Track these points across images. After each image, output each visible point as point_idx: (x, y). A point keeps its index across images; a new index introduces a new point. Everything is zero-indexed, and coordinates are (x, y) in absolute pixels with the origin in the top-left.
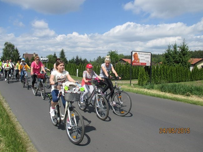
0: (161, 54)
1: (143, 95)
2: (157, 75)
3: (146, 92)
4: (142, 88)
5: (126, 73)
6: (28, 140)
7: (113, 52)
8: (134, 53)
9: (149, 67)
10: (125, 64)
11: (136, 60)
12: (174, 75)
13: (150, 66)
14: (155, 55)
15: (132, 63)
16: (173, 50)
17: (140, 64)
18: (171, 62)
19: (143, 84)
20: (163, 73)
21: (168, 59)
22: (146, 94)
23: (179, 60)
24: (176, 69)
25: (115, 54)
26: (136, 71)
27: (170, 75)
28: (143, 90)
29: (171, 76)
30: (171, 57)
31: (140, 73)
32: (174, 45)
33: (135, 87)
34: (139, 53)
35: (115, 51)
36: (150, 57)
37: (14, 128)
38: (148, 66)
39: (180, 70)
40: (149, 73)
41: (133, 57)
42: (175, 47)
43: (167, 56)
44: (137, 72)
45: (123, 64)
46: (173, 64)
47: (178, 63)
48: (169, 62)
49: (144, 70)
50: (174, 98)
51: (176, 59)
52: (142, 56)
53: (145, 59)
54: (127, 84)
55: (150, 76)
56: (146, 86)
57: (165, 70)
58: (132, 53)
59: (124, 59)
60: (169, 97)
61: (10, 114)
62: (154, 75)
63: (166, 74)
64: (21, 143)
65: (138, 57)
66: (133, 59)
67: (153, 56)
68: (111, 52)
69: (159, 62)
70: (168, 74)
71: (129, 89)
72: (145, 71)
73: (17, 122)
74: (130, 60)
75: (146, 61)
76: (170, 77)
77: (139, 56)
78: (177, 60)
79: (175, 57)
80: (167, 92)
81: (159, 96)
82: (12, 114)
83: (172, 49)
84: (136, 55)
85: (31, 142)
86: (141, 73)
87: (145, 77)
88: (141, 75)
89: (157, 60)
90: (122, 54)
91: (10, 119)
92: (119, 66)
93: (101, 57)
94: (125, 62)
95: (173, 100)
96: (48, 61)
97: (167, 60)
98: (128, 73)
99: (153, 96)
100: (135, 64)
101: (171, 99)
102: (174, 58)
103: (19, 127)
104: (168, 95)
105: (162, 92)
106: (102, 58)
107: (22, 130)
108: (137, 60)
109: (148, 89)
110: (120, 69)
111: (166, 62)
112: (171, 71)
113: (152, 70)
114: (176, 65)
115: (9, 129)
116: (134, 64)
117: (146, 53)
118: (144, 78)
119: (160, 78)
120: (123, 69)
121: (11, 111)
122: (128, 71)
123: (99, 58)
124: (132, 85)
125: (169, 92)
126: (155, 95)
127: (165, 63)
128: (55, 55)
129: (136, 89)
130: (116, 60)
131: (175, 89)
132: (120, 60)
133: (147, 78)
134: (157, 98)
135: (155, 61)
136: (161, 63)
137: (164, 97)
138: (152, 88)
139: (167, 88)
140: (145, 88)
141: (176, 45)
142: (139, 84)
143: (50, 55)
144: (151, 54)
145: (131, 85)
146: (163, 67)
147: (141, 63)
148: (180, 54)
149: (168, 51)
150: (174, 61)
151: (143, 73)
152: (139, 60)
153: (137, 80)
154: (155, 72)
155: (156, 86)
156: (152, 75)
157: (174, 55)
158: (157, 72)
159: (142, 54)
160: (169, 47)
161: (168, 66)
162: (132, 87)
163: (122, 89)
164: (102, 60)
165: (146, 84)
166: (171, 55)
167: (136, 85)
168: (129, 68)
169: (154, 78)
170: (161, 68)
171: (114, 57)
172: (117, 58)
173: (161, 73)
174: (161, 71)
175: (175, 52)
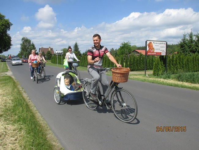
0: (176, 44)
1: (160, 85)
2: (173, 65)
3: (163, 82)
4: (158, 78)
5: (140, 64)
6: (47, 127)
7: (126, 44)
8: (148, 42)
10: (138, 55)
11: (151, 50)
13: (166, 56)
16: (189, 39)
17: (154, 53)
18: (187, 51)
19: (159, 74)
20: (179, 63)
21: (183, 48)
23: (196, 49)
24: (193, 59)
25: (128, 46)
26: (151, 61)
28: (159, 80)
29: (187, 66)
30: (186, 46)
31: (154, 63)
32: (189, 34)
33: (150, 77)
34: (154, 42)
35: (128, 43)
36: (165, 46)
37: (33, 116)
38: (163, 56)
39: (197, 59)
40: (165, 63)
41: (148, 47)
42: (191, 36)
43: (182, 46)
44: (151, 63)
45: (136, 55)
46: (189, 53)
47: (194, 52)
48: (184, 52)
49: (159, 60)
50: (194, 86)
52: (157, 46)
53: (160, 49)
54: (141, 74)
55: (165, 66)
56: (162, 76)
57: (181, 60)
58: (146, 42)
59: (137, 50)
60: (187, 86)
61: (29, 104)
62: (169, 64)
63: (182, 64)
64: (41, 131)
65: (152, 46)
66: (148, 49)
67: (168, 46)
68: (123, 43)
69: (173, 52)
70: (184, 63)
71: (145, 79)
72: (161, 61)
73: (36, 110)
74: (145, 51)
75: (161, 50)
77: (154, 45)
78: (193, 49)
79: (191, 46)
80: (184, 81)
81: (176, 86)
82: (31, 104)
83: (187, 38)
84: (151, 44)
85: (51, 129)
86: (157, 63)
87: (160, 66)
88: (156, 65)
89: (171, 50)
90: (135, 46)
91: (29, 108)
92: (133, 57)
93: (113, 49)
94: (139, 53)
95: (192, 89)
96: (63, 54)
98: (142, 64)
99: (171, 85)
100: (150, 53)
101: (190, 88)
102: (190, 48)
103: (38, 115)
104: (186, 84)
105: (179, 81)
106: (115, 50)
107: (42, 119)
109: (164, 78)
110: (134, 60)
111: (181, 52)
112: (188, 60)
113: (168, 60)
114: (192, 55)
115: (29, 117)
116: (148, 53)
117: (161, 42)
118: (160, 68)
119: (176, 68)
120: (137, 60)
121: (29, 100)
122: (142, 62)
123: (112, 50)
124: (147, 75)
125: (187, 81)
126: (173, 85)
129: (152, 79)
130: (129, 51)
131: (194, 78)
132: (133, 52)
133: (162, 67)
135: (169, 51)
136: (176, 53)
137: (183, 87)
138: (169, 78)
140: (161, 78)
141: (192, 34)
142: (154, 74)
143: (64, 49)
144: (167, 43)
145: (145, 75)
146: (179, 57)
147: (156, 53)
148: (196, 43)
149: (184, 40)
150: (190, 51)
152: (154, 49)
153: (151, 70)
154: (170, 61)
155: (173, 76)
157: (189, 44)
158: (173, 61)
159: (157, 43)
160: (185, 36)
161: (184, 55)
162: (146, 77)
163: (138, 79)
164: (115, 53)
165: (162, 74)
166: (187, 44)
167: (151, 75)
168: (143, 59)
169: (170, 68)
170: (176, 57)
171: (127, 49)
172: (130, 49)
173: (176, 63)
174: (176, 60)
175: (191, 41)
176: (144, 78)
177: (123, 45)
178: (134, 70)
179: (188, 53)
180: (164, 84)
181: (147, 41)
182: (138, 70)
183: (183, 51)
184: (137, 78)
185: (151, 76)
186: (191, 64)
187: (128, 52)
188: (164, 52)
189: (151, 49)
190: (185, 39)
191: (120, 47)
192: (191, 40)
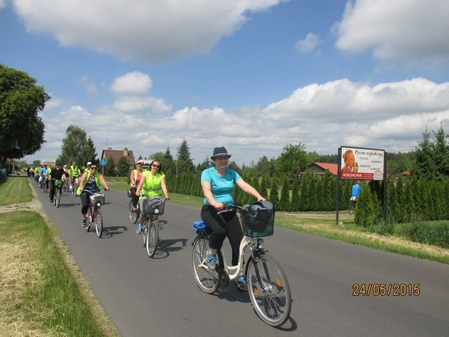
0: (407, 152)
1: (370, 249)
2: (399, 201)
3: (377, 241)
4: (365, 231)
5: (325, 196)
7: (294, 148)
8: (344, 151)
9: (380, 183)
10: (321, 175)
11: (351, 167)
12: (441, 203)
13: (383, 181)
14: (391, 154)
15: (340, 172)
16: (435, 144)
17: (358, 175)
18: (431, 171)
19: (368, 223)
20: (414, 198)
21: (423, 164)
22: (375, 246)
24: (446, 189)
25: (299, 152)
27: (430, 203)
28: (369, 236)
29: (433, 204)
30: (430, 160)
32: (437, 131)
33: (348, 229)
34: (356, 151)
35: (299, 146)
36: (382, 159)
37: (88, 313)
38: (378, 181)
40: (381, 196)
41: (343, 160)
42: (440, 137)
43: (421, 157)
45: (316, 173)
46: (437, 176)
47: (448, 173)
48: (426, 172)
49: (369, 190)
50: (446, 256)
51: (444, 164)
52: (365, 159)
53: (370, 165)
54: (328, 220)
55: (383, 203)
56: (375, 227)
57: (419, 192)
58: (340, 150)
59: (321, 165)
60: (432, 255)
61: (78, 281)
62: (392, 201)
63: (422, 199)
65: (353, 159)
66: (343, 165)
67: (388, 157)
69: (402, 171)
70: (425, 198)
71: (336, 234)
72: (372, 192)
74: (336, 166)
75: (374, 169)
76: (430, 206)
77: (358, 157)
78: (446, 166)
79: (441, 159)
80: (425, 243)
81: (407, 253)
82: (83, 281)
83: (432, 141)
84: (351, 155)
87: (371, 205)
89: (396, 165)
90: (314, 152)
91: (79, 292)
92: (311, 180)
93: (267, 159)
94: (323, 170)
95: (443, 263)
97: (422, 167)
98: (329, 196)
99: (394, 250)
100: (348, 175)
101: (438, 259)
102: (439, 163)
104: (429, 249)
105: (414, 241)
106: (269, 160)
107: (106, 319)
108: (353, 166)
109: (381, 233)
110: (312, 186)
111: (419, 171)
112: (433, 192)
113: (388, 191)
114: (443, 179)
116: (344, 175)
117: (372, 151)
118: (370, 209)
119: (408, 209)
120: (320, 188)
122: (329, 191)
123: (263, 160)
124: (341, 223)
125: (432, 242)
126: (399, 250)
127: (417, 173)
128: (168, 152)
129: (352, 233)
130: (300, 165)
132: (310, 166)
133: (375, 207)
134: (403, 256)
135: (392, 168)
136: (408, 173)
137: (421, 256)
138: (391, 232)
139: (425, 233)
140: (372, 231)
141: (442, 132)
142: (357, 222)
144: (385, 153)
145: (337, 223)
146: (413, 184)
147: (362, 174)
149: (424, 145)
150: (439, 170)
151: (366, 197)
152: (357, 166)
154: (393, 194)
155: (398, 227)
156: (388, 201)
157: (438, 155)
158: (399, 193)
159: (363, 153)
160: (426, 136)
161: (425, 180)
162: (340, 228)
163: (320, 233)
164: (270, 166)
165: (375, 223)
166: (431, 155)
167: (350, 223)
168: (332, 185)
169: (393, 209)
170: (408, 184)
171: (297, 160)
172: (304, 161)
173: (408, 197)
174: (408, 192)
175: (440, 149)
176: (334, 231)
177: (288, 150)
178: (313, 210)
179: (434, 176)
180: (378, 247)
181: (342, 147)
182: (321, 209)
183: (422, 169)
184: (318, 231)
185: (349, 225)
186: (442, 202)
187: (299, 167)
188: (379, 173)
189: (351, 165)
190: (426, 144)
191: (282, 155)
192: (440, 145)
